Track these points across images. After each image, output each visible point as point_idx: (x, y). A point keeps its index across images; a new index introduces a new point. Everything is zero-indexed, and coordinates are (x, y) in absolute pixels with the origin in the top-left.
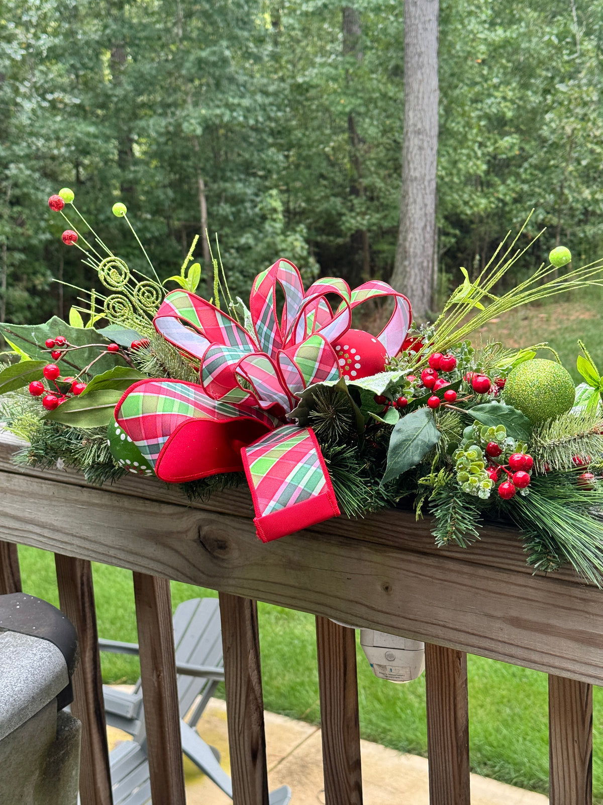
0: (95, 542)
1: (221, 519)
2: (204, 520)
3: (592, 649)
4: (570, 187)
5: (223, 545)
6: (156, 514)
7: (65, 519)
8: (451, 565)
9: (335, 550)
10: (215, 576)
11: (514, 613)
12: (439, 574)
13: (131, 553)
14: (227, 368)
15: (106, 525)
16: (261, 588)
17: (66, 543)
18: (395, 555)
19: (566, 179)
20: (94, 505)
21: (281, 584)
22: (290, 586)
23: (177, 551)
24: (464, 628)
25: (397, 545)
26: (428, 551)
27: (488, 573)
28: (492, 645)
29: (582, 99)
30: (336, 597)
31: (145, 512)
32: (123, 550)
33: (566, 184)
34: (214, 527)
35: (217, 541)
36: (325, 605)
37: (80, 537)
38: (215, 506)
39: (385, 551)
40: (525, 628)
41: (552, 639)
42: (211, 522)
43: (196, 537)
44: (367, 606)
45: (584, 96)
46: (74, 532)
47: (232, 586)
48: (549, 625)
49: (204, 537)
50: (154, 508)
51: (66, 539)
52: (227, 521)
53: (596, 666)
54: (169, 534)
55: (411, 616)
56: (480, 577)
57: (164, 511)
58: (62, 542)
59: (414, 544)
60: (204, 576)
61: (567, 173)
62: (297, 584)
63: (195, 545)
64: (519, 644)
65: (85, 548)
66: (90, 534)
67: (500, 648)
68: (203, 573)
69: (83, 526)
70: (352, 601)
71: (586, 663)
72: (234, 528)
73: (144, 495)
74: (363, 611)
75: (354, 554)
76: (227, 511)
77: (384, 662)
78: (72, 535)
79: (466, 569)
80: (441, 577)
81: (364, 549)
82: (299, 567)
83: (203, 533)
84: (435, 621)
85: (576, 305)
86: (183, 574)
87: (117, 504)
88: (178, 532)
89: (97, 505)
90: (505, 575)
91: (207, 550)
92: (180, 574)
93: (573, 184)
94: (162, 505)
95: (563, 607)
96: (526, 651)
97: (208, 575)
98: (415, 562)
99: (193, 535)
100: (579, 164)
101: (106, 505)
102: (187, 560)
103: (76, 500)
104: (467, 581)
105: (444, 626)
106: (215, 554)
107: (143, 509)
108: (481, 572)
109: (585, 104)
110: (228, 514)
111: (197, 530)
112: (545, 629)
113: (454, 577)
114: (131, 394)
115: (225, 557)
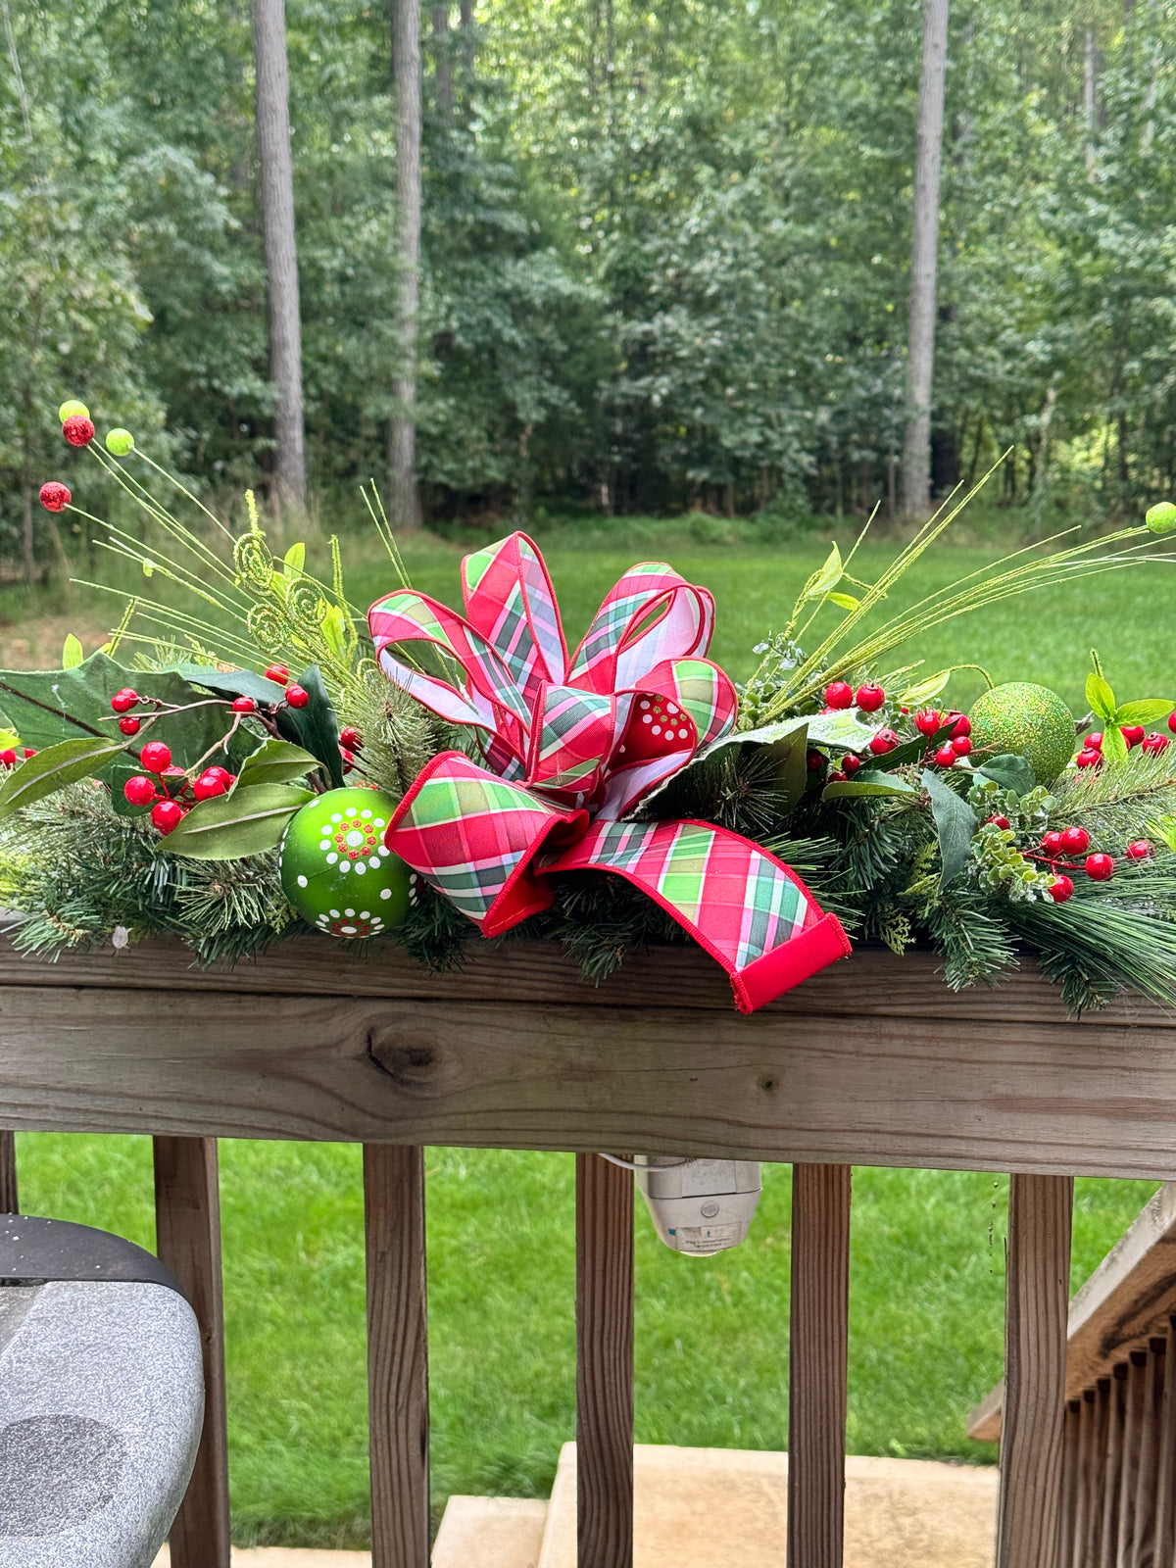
0: (106, 1094)
1: (423, 1008)
2: (381, 1016)
3: (1131, 1124)
4: (43, 395)
5: (422, 1058)
6: (266, 1019)
7: (26, 1058)
8: (891, 1027)
9: (667, 1033)
10: (401, 1118)
11: (1001, 1089)
12: (869, 1046)
13: (200, 1101)
14: (597, 723)
15: (138, 1056)
16: (504, 1124)
17: (26, 1106)
18: (788, 1026)
19: (33, 379)
20: (109, 1020)
21: (551, 1110)
22: (570, 1111)
23: (314, 1085)
24: (911, 1129)
25: (791, 1008)
26: (852, 1010)
27: (962, 1031)
28: (962, 1147)
29: (51, 225)
30: (665, 1115)
31: (242, 1018)
32: (179, 1100)
33: (36, 389)
34: (405, 1026)
35: (410, 1051)
36: (643, 1133)
37: (67, 1090)
38: (409, 987)
39: (768, 1022)
40: (1020, 1110)
41: (1064, 1120)
42: (400, 1017)
43: (362, 1049)
44: (729, 1122)
45: (56, 220)
46: (51, 1081)
47: (440, 1129)
48: (1061, 1099)
49: (381, 1048)
50: (266, 1008)
51: (27, 1098)
52: (436, 1011)
53: (1138, 1149)
54: (298, 1053)
55: (813, 1126)
56: (944, 1039)
57: (287, 1012)
58: (15, 1106)
59: (824, 1002)
60: (377, 1122)
61: (33, 367)
62: (584, 1106)
63: (358, 1065)
64: (1010, 1137)
65: (77, 1110)
66: (94, 1081)
67: (978, 1149)
68: (373, 1116)
69: (76, 1067)
70: (698, 1118)
71: (1121, 1148)
72: (450, 1022)
73: (239, 987)
74: (719, 1130)
75: (706, 1035)
76: (435, 993)
77: (697, 1222)
78: (46, 1088)
79: (920, 1030)
80: (873, 1051)
81: (728, 1024)
82: (591, 1074)
83: (377, 1041)
84: (858, 1127)
85: (79, 620)
86: (325, 1124)
87: (167, 1010)
88: (319, 1047)
89: (118, 1020)
90: (990, 1031)
91: (384, 1070)
92: (316, 1126)
93: (49, 389)
94: (283, 1000)
95: (1085, 1067)
96: (1020, 1147)
97: (384, 1119)
98: (827, 1033)
99: (356, 1045)
100: (54, 349)
101: (140, 1017)
102: (340, 1098)
103: (60, 1017)
104: (921, 1051)
105: (877, 1132)
106: (406, 1076)
107: (235, 1013)
108: (948, 1031)
109: (58, 235)
110: (438, 999)
111: (364, 1037)
112: (1057, 1106)
113: (898, 1046)
114: (430, 782)
115: (430, 1079)
